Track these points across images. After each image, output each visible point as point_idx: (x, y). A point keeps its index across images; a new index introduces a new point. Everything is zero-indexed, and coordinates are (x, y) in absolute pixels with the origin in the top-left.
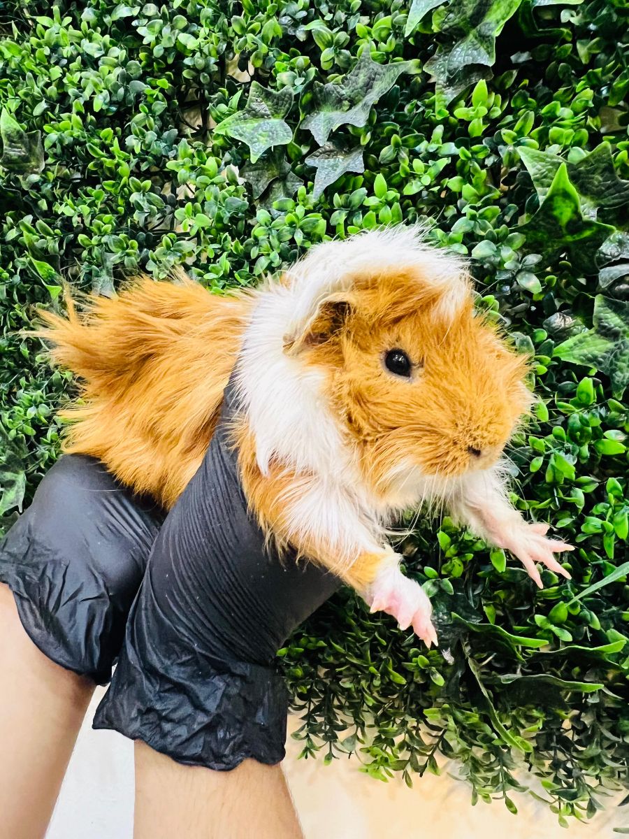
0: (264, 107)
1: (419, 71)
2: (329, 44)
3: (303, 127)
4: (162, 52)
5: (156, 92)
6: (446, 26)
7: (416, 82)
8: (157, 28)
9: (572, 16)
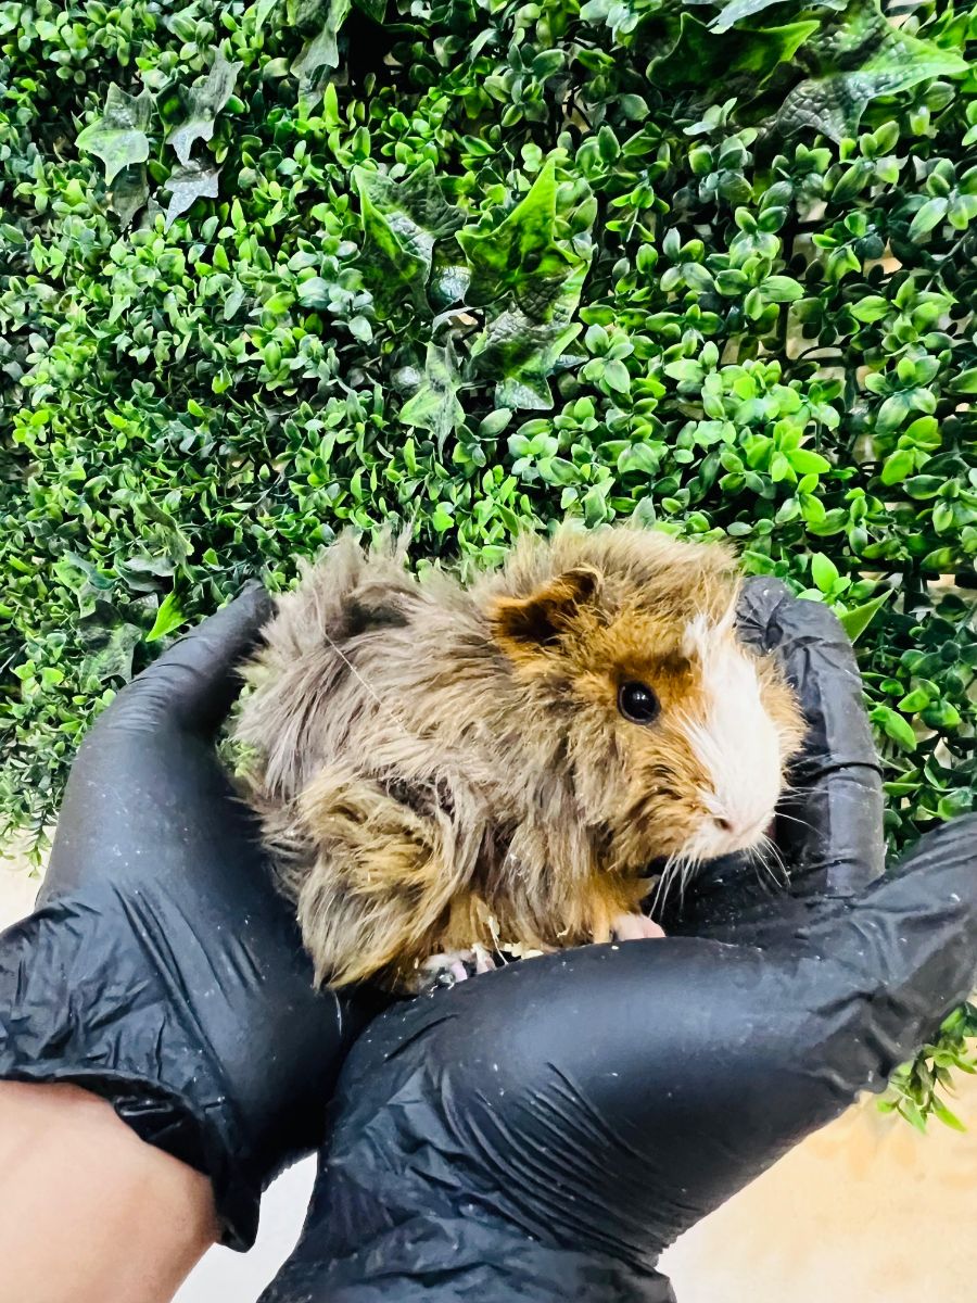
0: (125, 115)
1: (284, 73)
2: (191, 37)
3: (168, 142)
4: (29, 44)
5: (23, 96)
6: (300, 18)
7: (284, 87)
8: (16, 13)
9: (425, 8)
